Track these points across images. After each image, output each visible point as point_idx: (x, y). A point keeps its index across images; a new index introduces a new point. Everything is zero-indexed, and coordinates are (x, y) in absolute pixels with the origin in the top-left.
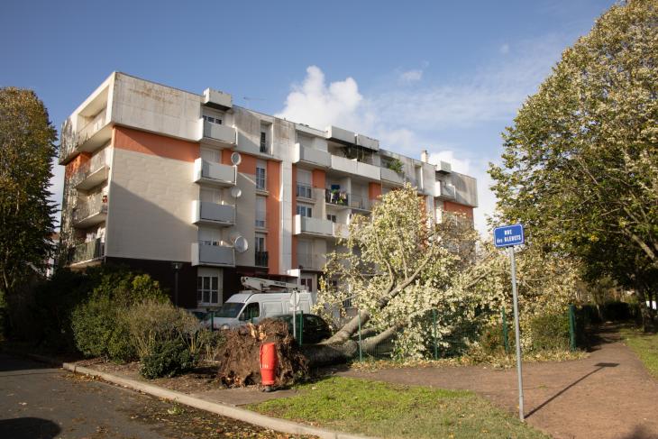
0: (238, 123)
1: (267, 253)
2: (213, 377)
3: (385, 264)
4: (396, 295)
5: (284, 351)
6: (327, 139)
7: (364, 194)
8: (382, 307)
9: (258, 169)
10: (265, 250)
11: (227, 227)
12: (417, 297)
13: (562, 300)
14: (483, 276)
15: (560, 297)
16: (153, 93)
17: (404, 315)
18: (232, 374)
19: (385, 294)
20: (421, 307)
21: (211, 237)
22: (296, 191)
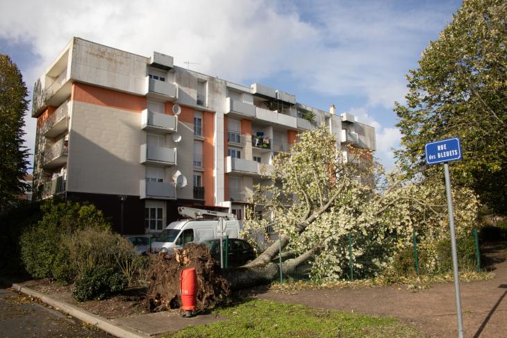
0: (179, 81)
1: (203, 188)
2: (142, 299)
3: (303, 194)
4: (313, 221)
5: (205, 275)
6: (253, 95)
7: (284, 140)
8: (301, 232)
9: (195, 119)
10: (202, 186)
11: (169, 166)
12: (332, 222)
13: (466, 224)
14: (391, 203)
15: (464, 221)
16: (107, 56)
17: (321, 239)
18: (158, 297)
19: (303, 221)
20: (337, 232)
21: (157, 175)
22: (228, 137)
